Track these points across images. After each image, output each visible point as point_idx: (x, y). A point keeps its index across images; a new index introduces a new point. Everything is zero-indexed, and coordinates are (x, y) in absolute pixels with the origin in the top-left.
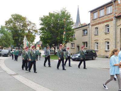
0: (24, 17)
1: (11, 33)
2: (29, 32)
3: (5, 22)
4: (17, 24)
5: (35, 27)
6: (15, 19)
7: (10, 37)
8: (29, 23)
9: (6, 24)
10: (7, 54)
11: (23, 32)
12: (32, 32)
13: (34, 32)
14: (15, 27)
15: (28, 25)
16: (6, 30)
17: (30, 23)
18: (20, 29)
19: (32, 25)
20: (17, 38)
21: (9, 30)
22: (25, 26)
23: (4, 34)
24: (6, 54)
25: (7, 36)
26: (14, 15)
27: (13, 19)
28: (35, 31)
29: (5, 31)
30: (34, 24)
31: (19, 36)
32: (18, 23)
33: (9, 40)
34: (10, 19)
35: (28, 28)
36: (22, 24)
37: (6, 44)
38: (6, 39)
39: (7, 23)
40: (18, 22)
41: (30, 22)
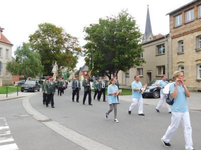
0: (59, 27)
1: (38, 55)
2: (67, 51)
3: (30, 37)
4: (48, 39)
5: (77, 43)
6: (45, 31)
7: (38, 61)
8: (67, 37)
9: (31, 40)
10: (34, 88)
11: (58, 52)
12: (71, 52)
13: (75, 51)
14: (45, 45)
15: (66, 40)
16: (31, 49)
17: (69, 37)
18: (53, 47)
19: (72, 40)
20: (48, 61)
21: (35, 49)
22: (60, 41)
23: (27, 56)
24: (31, 88)
25: (32, 60)
26: (42, 25)
27: (41, 32)
28: (76, 49)
29: (29, 51)
30: (76, 38)
31: (51, 58)
32: (50, 38)
33: (36, 66)
34: (37, 32)
35: (66, 45)
36: (55, 40)
37: (31, 71)
38: (31, 64)
39: (32, 38)
40: (50, 36)
41: (68, 35)
